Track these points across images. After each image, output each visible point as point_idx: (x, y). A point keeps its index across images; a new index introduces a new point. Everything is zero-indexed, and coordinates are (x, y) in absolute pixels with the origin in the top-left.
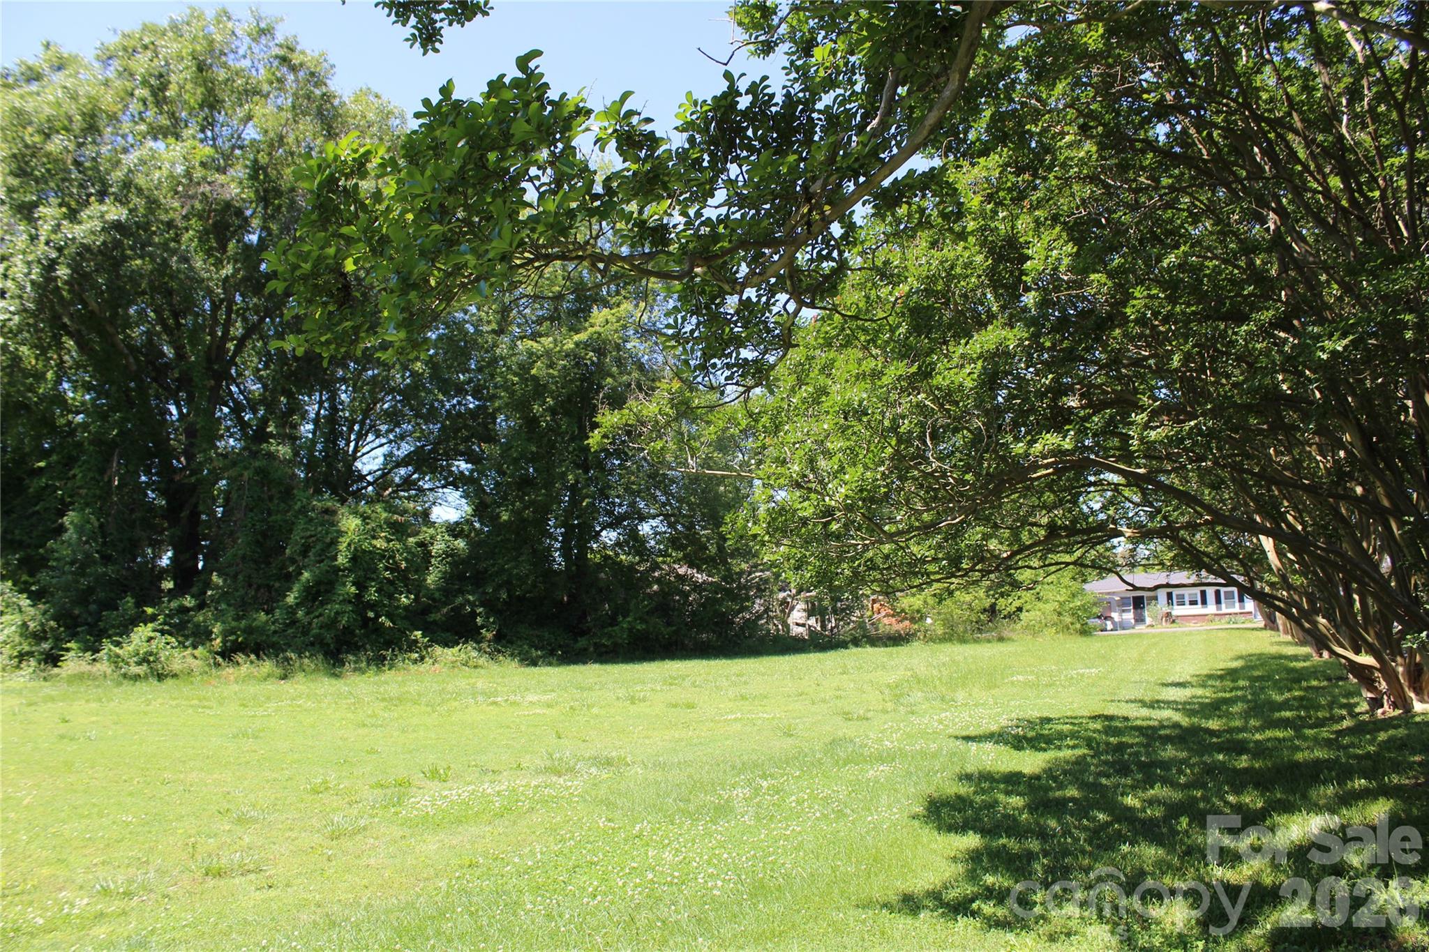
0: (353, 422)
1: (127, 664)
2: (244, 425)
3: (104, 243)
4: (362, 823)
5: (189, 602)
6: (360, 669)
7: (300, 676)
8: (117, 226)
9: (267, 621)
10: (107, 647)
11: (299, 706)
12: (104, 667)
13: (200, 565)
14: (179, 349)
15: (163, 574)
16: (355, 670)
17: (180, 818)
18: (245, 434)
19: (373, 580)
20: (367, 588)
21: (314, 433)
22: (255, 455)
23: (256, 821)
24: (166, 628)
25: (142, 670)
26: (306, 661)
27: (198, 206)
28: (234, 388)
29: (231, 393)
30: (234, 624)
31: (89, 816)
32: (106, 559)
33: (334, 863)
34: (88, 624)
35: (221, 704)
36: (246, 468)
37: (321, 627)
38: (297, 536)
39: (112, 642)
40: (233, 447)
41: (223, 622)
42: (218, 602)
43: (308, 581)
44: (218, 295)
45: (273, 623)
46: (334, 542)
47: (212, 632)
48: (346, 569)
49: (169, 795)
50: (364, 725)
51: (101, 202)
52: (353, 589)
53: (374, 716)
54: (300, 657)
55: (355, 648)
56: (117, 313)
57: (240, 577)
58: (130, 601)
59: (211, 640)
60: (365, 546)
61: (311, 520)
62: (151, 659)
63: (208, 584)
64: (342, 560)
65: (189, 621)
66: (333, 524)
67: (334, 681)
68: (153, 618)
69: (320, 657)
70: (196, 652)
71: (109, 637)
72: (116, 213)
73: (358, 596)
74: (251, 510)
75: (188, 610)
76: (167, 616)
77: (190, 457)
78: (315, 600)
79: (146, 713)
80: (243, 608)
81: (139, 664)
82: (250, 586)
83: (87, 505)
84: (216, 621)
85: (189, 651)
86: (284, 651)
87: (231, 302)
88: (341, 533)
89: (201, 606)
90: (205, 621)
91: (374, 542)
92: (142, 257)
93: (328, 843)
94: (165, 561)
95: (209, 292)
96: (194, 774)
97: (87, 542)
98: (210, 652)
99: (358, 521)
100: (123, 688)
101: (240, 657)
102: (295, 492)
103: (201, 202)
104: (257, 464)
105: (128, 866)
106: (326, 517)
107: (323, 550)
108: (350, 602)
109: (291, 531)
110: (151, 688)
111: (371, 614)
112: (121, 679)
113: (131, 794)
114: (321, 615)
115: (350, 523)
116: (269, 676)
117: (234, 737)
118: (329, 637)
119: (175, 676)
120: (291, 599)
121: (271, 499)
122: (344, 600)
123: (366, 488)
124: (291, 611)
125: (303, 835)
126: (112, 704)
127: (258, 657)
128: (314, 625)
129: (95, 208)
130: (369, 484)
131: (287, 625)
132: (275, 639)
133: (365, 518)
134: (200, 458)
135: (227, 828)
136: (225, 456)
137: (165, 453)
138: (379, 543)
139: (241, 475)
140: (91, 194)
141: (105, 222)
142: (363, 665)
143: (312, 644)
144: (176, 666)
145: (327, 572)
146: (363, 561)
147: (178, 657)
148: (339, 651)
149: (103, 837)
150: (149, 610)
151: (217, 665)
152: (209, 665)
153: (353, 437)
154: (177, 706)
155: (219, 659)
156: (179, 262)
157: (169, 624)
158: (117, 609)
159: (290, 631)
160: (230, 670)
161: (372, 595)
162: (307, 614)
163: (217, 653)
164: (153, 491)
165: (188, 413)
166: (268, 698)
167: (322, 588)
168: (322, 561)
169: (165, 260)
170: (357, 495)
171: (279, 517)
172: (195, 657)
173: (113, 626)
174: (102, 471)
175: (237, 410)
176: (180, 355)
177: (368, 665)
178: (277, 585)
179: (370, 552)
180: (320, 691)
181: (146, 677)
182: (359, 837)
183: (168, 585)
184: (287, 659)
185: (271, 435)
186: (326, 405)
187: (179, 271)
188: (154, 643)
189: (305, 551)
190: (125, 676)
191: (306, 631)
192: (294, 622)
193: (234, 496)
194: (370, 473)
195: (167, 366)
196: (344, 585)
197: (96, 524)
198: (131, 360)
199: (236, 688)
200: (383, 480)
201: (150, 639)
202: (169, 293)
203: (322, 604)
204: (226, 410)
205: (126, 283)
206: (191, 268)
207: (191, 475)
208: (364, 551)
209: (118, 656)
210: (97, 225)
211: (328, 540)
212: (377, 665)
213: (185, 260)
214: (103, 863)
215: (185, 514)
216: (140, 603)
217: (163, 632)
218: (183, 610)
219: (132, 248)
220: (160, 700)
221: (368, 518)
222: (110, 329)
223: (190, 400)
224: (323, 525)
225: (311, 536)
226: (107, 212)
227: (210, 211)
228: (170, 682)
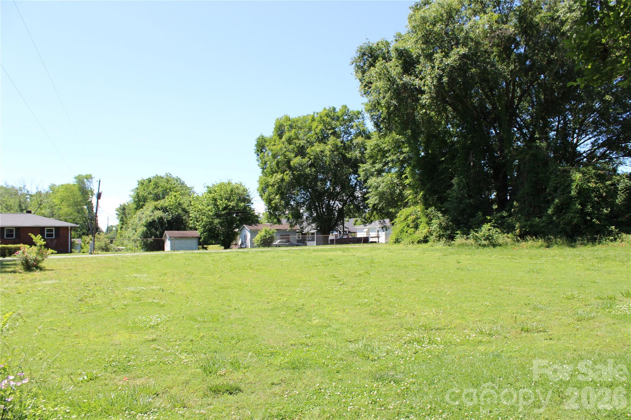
0: (575, 129)
1: (481, 240)
2: (524, 135)
3: (460, 64)
4: (592, 315)
5: (505, 214)
6: (584, 244)
7: (555, 247)
8: (464, 56)
9: (539, 222)
10: (472, 233)
11: (556, 260)
12: (471, 241)
13: (508, 197)
14: (493, 105)
15: (493, 202)
16: (581, 244)
17: (508, 305)
18: (525, 140)
19: (589, 202)
20: (586, 206)
21: (556, 136)
22: (530, 148)
23: (542, 309)
24: (496, 225)
25: (486, 242)
26: (558, 239)
27: (496, 41)
28: (518, 119)
29: (517, 122)
30: (525, 223)
31: (472, 301)
32: (470, 197)
33: (580, 332)
34: (464, 223)
35: (521, 258)
36: (527, 154)
37: (564, 224)
38: (551, 184)
39: (474, 231)
40: (520, 146)
41: (520, 222)
42: (517, 214)
43: (558, 203)
44: (509, 79)
45: (542, 223)
46: (569, 185)
47: (515, 227)
48: (575, 197)
49: (503, 295)
50: (589, 270)
51: (457, 47)
52: (579, 206)
53: (593, 265)
54: (555, 238)
55: (581, 234)
56: (467, 93)
57: (526, 202)
58: (480, 213)
59: (515, 230)
60: (585, 186)
61: (558, 175)
62: (490, 238)
63: (512, 206)
64: (573, 193)
65: (505, 222)
66: (569, 177)
67: (571, 249)
68: (490, 221)
69: (565, 238)
70: (509, 235)
71: (473, 229)
72: (463, 50)
73: (582, 210)
74: (530, 173)
75: (504, 217)
76: (496, 220)
77: (502, 151)
78: (561, 212)
79: (490, 260)
80: (528, 216)
81: (485, 240)
82: (531, 206)
83: (461, 174)
84: (517, 222)
85: (506, 234)
86: (548, 235)
87: (515, 81)
88: (573, 181)
89: (510, 215)
90: (512, 222)
91: (589, 184)
92: (475, 68)
93: (576, 322)
94: (493, 197)
95: (505, 78)
96: (512, 288)
97: (462, 190)
98: (514, 235)
99: (581, 175)
100: (479, 250)
101: (528, 238)
102: (550, 163)
103: (498, 38)
104: (531, 152)
105: (489, 323)
106: (565, 174)
107: (564, 189)
108: (578, 212)
109: (548, 181)
110: (490, 250)
111: (589, 218)
112: (478, 246)
113: (487, 294)
114: (564, 219)
115: (577, 176)
116: (541, 246)
117: (528, 272)
118: (568, 229)
119: (500, 245)
120: (550, 212)
121: (539, 167)
122: (575, 212)
123: (583, 159)
124: (550, 217)
125: (564, 317)
126: (476, 257)
127: (536, 238)
128: (561, 223)
129: (455, 50)
130: (585, 157)
131: (549, 224)
132: (543, 229)
133: (584, 173)
134: (506, 151)
135: (529, 311)
136: (517, 150)
137: (491, 150)
138: (592, 185)
139: (525, 157)
140: (453, 45)
141: (460, 55)
142: (586, 242)
143: (561, 232)
144: (500, 241)
145: (567, 199)
146: (584, 193)
147: (502, 238)
148: (573, 235)
149: (478, 310)
150: (489, 218)
151: (518, 241)
152: (514, 241)
153: (575, 135)
154: (502, 258)
155: (519, 238)
156: (491, 67)
157: (497, 223)
158: (475, 217)
159: (550, 226)
160: (524, 243)
161: (589, 209)
162: (558, 218)
163: (517, 236)
164: (487, 167)
165: (500, 132)
166: (542, 256)
167: (564, 207)
168: (564, 194)
169: (485, 68)
170: (579, 163)
171: (543, 175)
172: (508, 238)
173: (474, 224)
174: (466, 160)
175: (520, 129)
176: (495, 108)
177: (588, 242)
178: (543, 205)
179: (587, 189)
180: (565, 253)
181: (488, 246)
182: (591, 321)
183: (495, 207)
184: (549, 239)
185: (537, 139)
186: (562, 122)
187: (491, 70)
188: (491, 231)
189: (556, 189)
190: (480, 245)
191: (557, 226)
192: (551, 222)
193: (522, 167)
194: (584, 152)
195: (489, 113)
196: (575, 205)
197: (465, 182)
198: (475, 112)
199: (527, 251)
200: (591, 155)
201: (489, 230)
202: (488, 81)
203: (565, 213)
204: (515, 129)
205: (470, 80)
206: (496, 69)
207: (502, 159)
208: (584, 189)
209: (477, 237)
210: (456, 57)
211: (566, 184)
212: (592, 242)
213: (493, 65)
214: (479, 321)
215: (501, 176)
216: (485, 214)
217: (494, 227)
218: (503, 217)
219: (471, 65)
220: (495, 255)
221: (586, 173)
222: (465, 100)
223: (500, 126)
224: (563, 177)
225: (558, 183)
226: (460, 51)
227: (501, 42)
228: (498, 248)
